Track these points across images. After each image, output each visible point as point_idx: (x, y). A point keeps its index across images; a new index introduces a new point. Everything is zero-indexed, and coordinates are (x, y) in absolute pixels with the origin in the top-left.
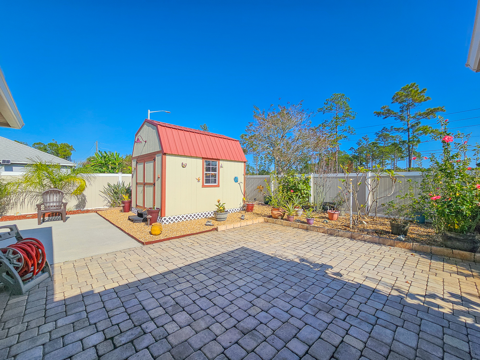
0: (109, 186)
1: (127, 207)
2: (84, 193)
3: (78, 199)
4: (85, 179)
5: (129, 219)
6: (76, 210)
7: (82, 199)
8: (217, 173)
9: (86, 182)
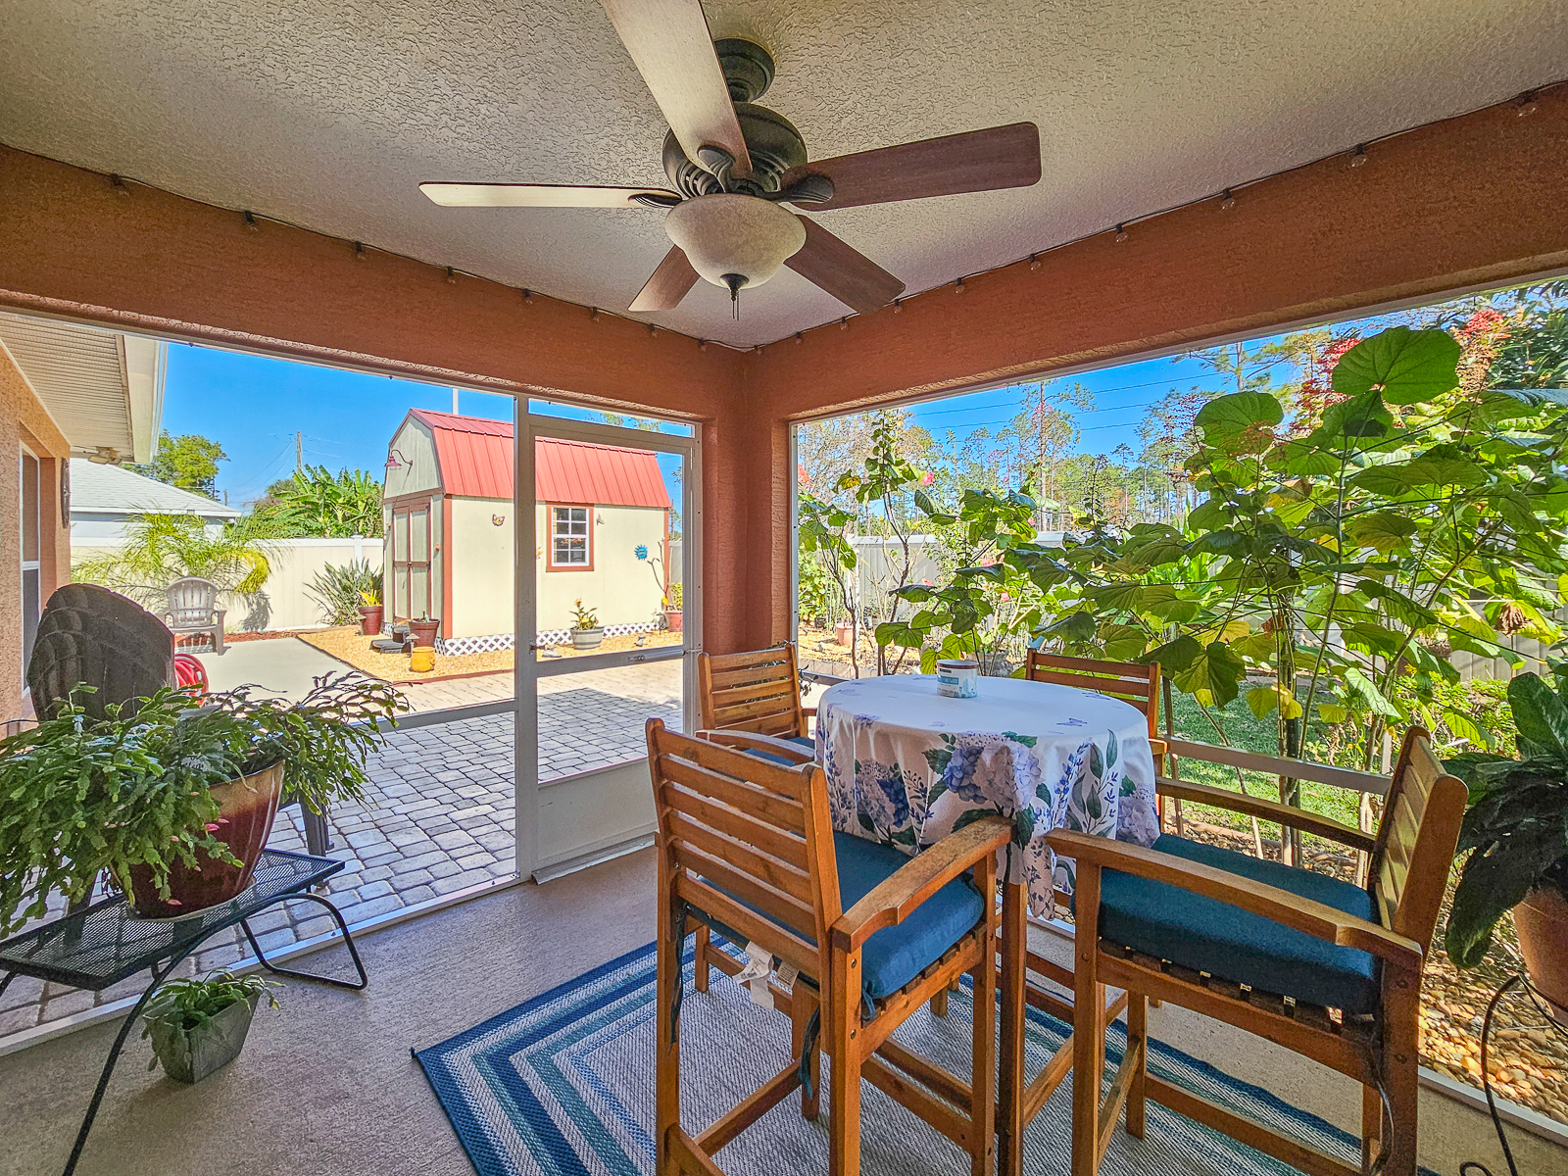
0: (329, 571)
1: (373, 622)
2: (265, 588)
3: (250, 605)
4: (265, 555)
5: (373, 648)
6: (244, 631)
7: (258, 604)
8: (587, 536)
9: (270, 560)
